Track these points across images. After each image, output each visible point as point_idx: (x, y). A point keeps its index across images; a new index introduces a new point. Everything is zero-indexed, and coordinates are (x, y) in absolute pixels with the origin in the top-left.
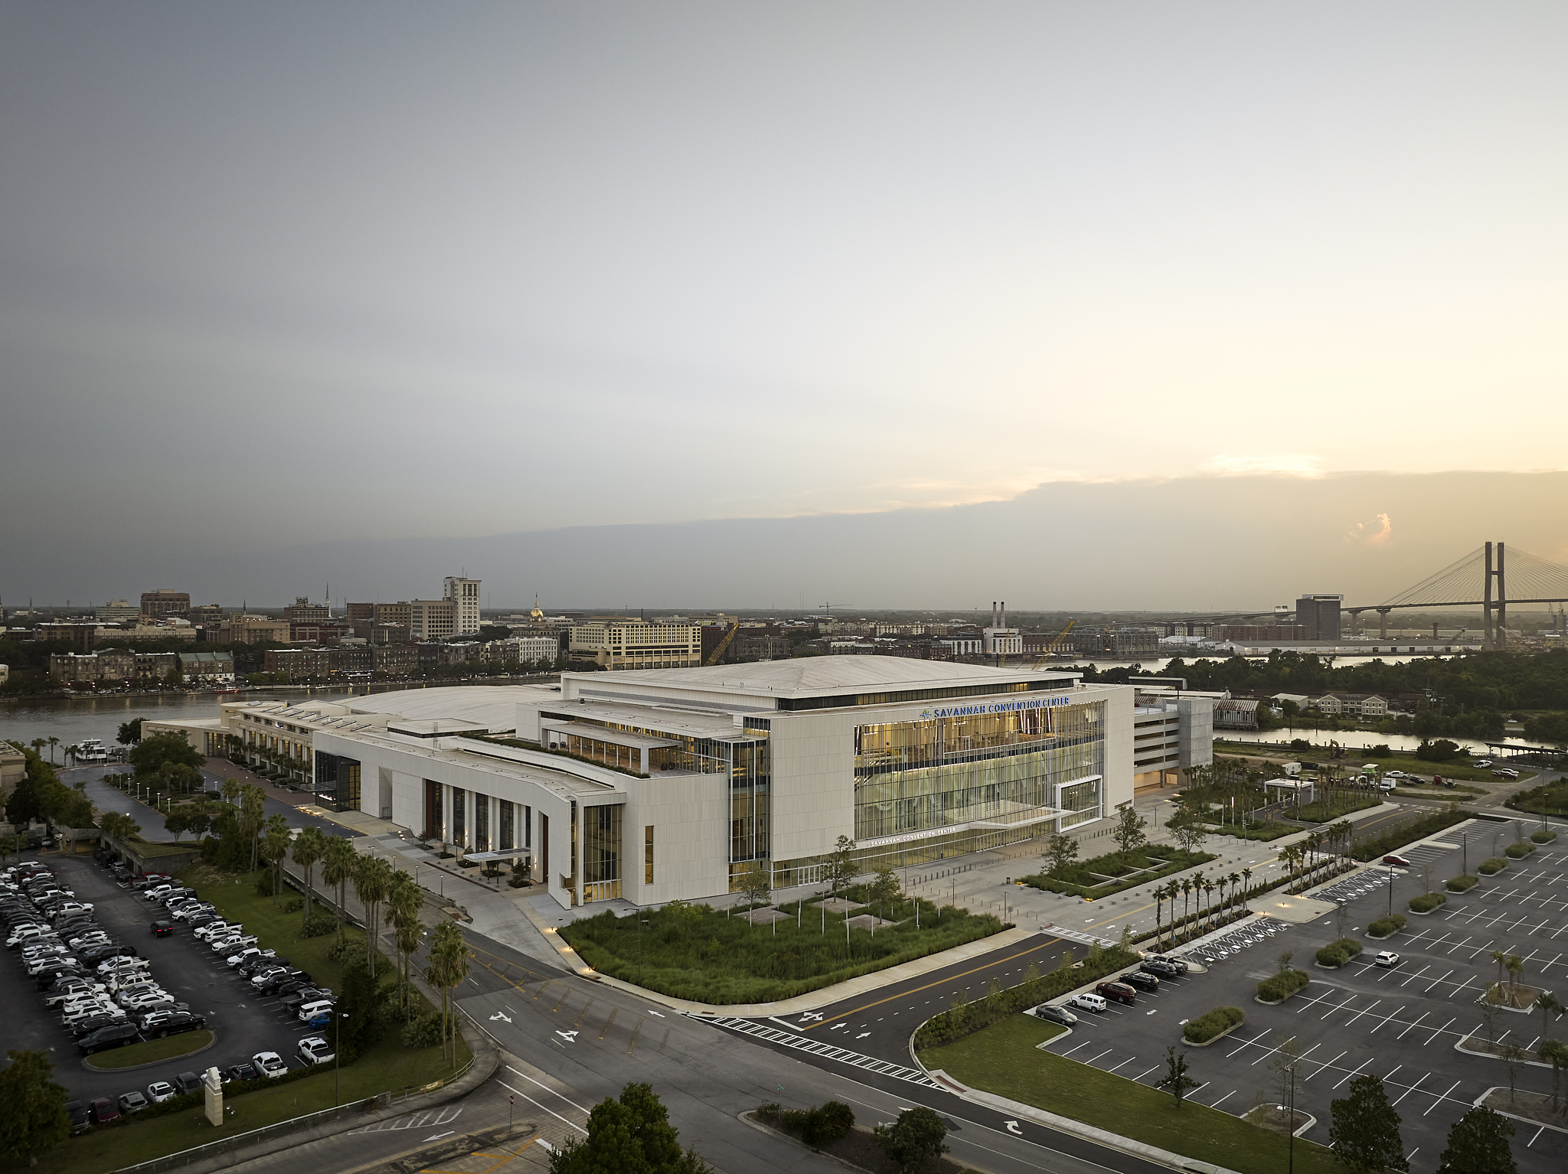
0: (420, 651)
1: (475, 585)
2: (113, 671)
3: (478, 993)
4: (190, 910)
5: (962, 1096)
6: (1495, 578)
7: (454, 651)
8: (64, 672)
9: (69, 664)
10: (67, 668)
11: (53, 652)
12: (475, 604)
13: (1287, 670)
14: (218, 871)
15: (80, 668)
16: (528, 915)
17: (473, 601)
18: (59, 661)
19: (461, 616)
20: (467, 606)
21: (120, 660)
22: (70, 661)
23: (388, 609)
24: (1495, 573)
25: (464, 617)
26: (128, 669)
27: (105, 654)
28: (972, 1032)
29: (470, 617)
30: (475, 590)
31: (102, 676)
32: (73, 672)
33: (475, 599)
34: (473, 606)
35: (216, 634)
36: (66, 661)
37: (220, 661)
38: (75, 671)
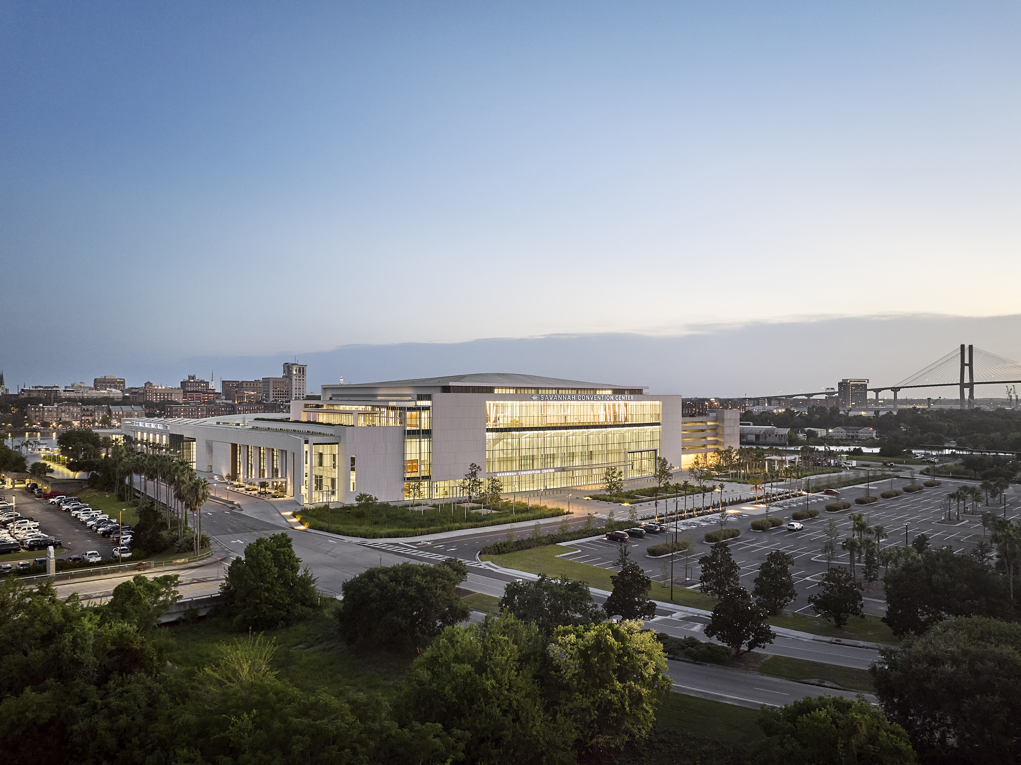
0: (265, 407)
1: (303, 368)
2: (67, 416)
3: (230, 534)
4: (73, 505)
5: (495, 570)
6: (967, 368)
7: (287, 407)
8: (36, 416)
9: (39, 411)
10: (37, 414)
11: (30, 403)
12: (303, 380)
13: (818, 416)
14: (97, 491)
15: (46, 414)
16: (277, 508)
17: (301, 378)
18: (33, 409)
19: (294, 388)
20: (298, 381)
21: (71, 409)
22: (40, 409)
23: (249, 384)
24: (967, 365)
25: (296, 389)
26: (77, 415)
27: (62, 405)
28: (519, 550)
29: (299, 389)
30: (303, 371)
31: (60, 419)
32: (41, 416)
33: (303, 377)
34: (301, 381)
35: (136, 397)
36: (37, 409)
37: (136, 411)
38: (43, 416)
